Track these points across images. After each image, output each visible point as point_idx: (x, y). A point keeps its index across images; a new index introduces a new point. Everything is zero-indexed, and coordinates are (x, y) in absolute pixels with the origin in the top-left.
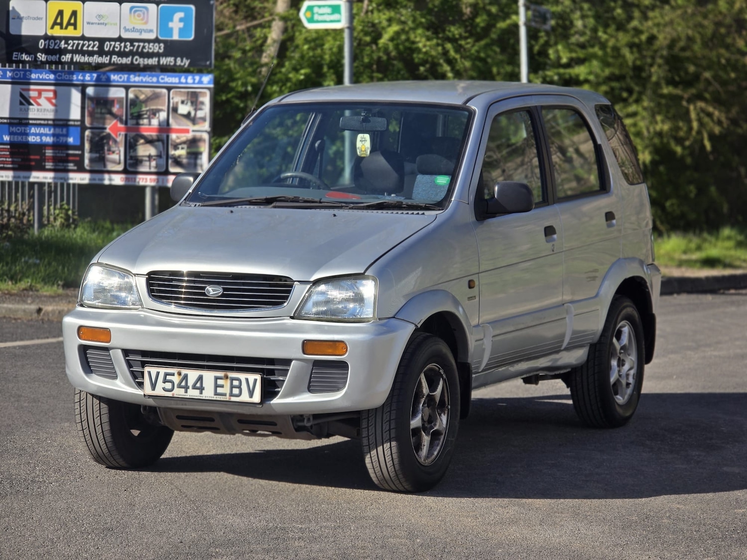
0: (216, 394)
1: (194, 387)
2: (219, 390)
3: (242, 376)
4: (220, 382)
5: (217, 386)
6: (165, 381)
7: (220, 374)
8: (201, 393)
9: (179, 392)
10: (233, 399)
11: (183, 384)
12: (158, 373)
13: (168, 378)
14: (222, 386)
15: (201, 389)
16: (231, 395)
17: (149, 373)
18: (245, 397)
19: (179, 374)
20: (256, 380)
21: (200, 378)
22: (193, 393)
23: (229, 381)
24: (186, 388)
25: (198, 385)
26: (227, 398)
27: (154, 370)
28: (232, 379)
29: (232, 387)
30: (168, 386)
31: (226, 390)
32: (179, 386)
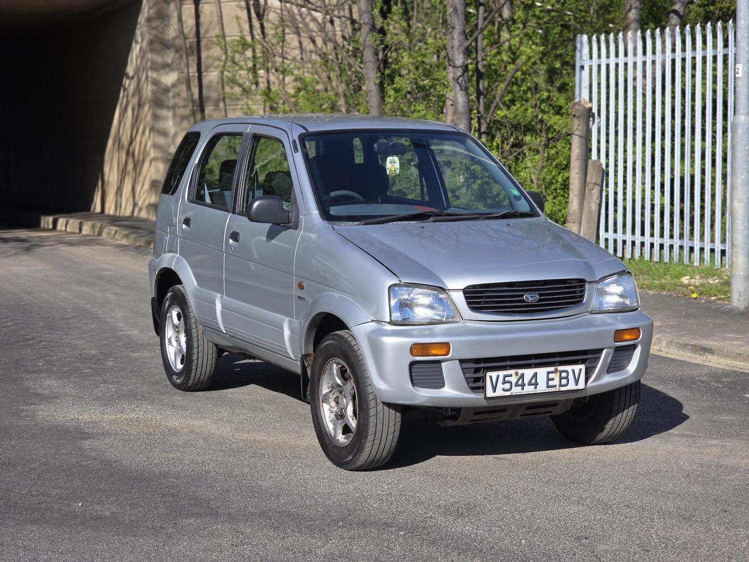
0: (548, 387)
1: (530, 384)
2: (551, 383)
3: (569, 368)
4: (551, 376)
5: (549, 380)
6: (504, 382)
7: (552, 369)
8: (536, 388)
9: (516, 391)
10: (562, 389)
11: (520, 382)
12: (498, 376)
13: (507, 379)
14: (553, 379)
15: (536, 384)
16: (561, 385)
17: (491, 377)
18: (572, 386)
19: (517, 374)
20: (581, 370)
21: (535, 375)
22: (529, 389)
23: (558, 374)
24: (523, 385)
25: (533, 381)
26: (557, 389)
27: (494, 374)
28: (561, 372)
29: (561, 378)
30: (507, 386)
31: (556, 382)
32: (517, 385)
